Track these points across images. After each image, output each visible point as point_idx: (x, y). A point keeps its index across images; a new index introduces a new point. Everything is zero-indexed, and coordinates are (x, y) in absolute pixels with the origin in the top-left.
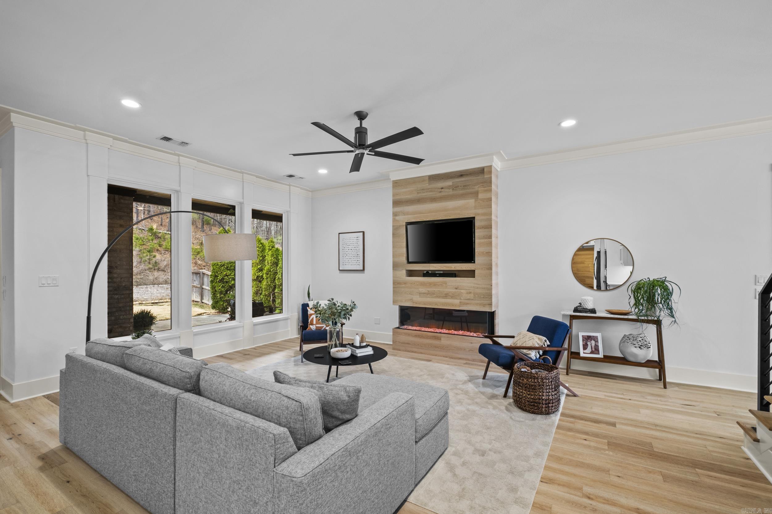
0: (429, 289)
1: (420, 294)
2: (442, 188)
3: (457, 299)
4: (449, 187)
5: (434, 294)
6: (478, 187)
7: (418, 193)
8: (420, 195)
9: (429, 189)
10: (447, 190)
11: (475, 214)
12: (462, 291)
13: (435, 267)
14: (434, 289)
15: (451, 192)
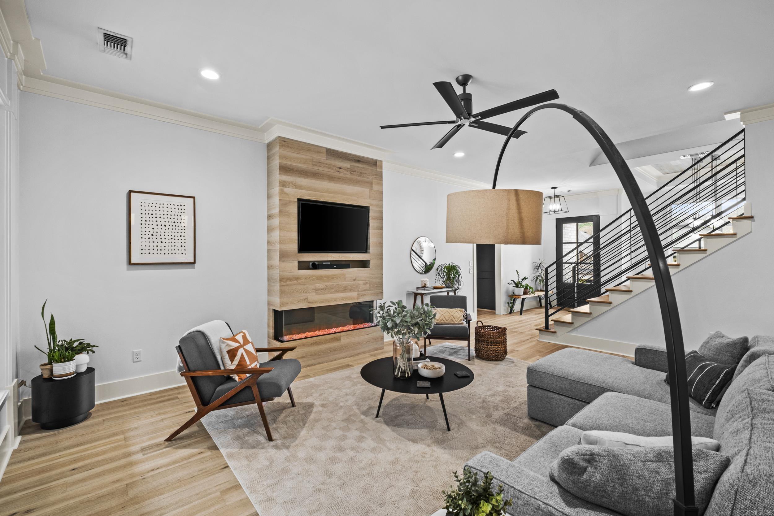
0: (326, 284)
1: (316, 290)
2: (340, 168)
3: (354, 291)
4: (347, 169)
5: (333, 289)
6: (372, 177)
7: (313, 165)
8: (315, 168)
9: (326, 164)
10: (345, 172)
11: (370, 204)
12: (360, 282)
13: (334, 257)
14: (333, 283)
15: (348, 175)
